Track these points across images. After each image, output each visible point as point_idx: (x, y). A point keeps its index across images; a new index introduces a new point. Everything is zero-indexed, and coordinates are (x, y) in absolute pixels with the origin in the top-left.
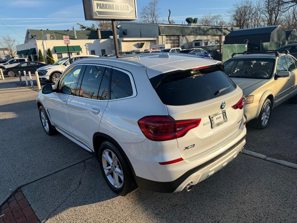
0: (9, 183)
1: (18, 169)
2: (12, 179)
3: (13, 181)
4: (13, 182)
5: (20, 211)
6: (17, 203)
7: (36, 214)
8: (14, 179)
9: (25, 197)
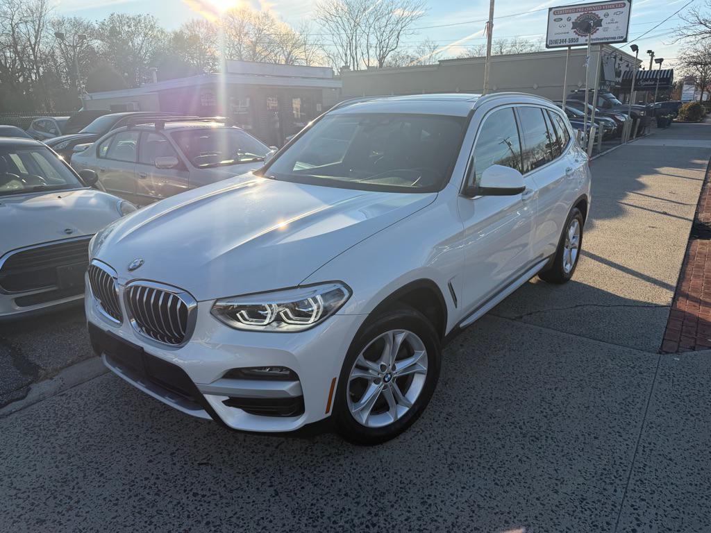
0: (671, 373)
1: (627, 387)
2: (658, 377)
3: (659, 371)
4: (663, 370)
5: (684, 330)
6: (681, 341)
7: (668, 316)
8: (656, 373)
9: (664, 339)
